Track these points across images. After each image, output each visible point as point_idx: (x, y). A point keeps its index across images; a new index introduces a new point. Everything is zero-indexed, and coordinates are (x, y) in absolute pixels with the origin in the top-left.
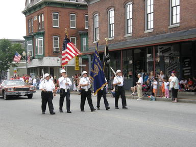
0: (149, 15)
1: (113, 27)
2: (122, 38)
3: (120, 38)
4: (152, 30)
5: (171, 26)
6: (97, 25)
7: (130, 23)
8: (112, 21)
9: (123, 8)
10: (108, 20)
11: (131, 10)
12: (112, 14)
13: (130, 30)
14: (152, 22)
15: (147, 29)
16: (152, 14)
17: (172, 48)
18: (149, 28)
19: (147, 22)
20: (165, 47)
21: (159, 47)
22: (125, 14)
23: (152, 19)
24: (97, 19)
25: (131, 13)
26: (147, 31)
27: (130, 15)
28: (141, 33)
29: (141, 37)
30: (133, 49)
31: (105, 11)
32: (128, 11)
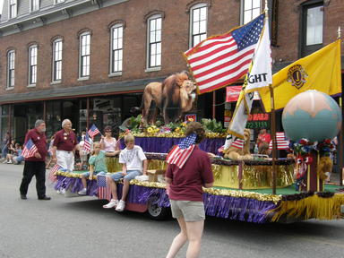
0: (85, 58)
1: (35, 70)
2: (47, 86)
3: (45, 85)
4: (87, 78)
5: (112, 74)
6: (12, 66)
7: (59, 66)
8: (34, 61)
9: (49, 45)
10: (28, 59)
11: (61, 49)
12: (34, 52)
13: (59, 76)
14: (88, 67)
15: (82, 76)
16: (88, 57)
17: (112, 102)
18: (84, 74)
19: (82, 66)
20: (103, 101)
21: (95, 100)
22: (52, 53)
23: (88, 63)
24: (13, 57)
25: (61, 52)
26: (80, 79)
27: (58, 56)
28: (73, 81)
29: (72, 85)
30: (62, 100)
31: (25, 47)
32: (57, 50)
